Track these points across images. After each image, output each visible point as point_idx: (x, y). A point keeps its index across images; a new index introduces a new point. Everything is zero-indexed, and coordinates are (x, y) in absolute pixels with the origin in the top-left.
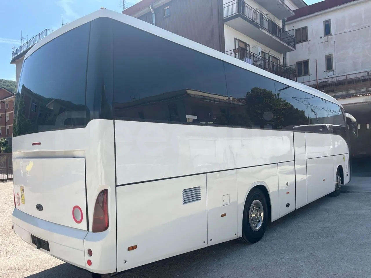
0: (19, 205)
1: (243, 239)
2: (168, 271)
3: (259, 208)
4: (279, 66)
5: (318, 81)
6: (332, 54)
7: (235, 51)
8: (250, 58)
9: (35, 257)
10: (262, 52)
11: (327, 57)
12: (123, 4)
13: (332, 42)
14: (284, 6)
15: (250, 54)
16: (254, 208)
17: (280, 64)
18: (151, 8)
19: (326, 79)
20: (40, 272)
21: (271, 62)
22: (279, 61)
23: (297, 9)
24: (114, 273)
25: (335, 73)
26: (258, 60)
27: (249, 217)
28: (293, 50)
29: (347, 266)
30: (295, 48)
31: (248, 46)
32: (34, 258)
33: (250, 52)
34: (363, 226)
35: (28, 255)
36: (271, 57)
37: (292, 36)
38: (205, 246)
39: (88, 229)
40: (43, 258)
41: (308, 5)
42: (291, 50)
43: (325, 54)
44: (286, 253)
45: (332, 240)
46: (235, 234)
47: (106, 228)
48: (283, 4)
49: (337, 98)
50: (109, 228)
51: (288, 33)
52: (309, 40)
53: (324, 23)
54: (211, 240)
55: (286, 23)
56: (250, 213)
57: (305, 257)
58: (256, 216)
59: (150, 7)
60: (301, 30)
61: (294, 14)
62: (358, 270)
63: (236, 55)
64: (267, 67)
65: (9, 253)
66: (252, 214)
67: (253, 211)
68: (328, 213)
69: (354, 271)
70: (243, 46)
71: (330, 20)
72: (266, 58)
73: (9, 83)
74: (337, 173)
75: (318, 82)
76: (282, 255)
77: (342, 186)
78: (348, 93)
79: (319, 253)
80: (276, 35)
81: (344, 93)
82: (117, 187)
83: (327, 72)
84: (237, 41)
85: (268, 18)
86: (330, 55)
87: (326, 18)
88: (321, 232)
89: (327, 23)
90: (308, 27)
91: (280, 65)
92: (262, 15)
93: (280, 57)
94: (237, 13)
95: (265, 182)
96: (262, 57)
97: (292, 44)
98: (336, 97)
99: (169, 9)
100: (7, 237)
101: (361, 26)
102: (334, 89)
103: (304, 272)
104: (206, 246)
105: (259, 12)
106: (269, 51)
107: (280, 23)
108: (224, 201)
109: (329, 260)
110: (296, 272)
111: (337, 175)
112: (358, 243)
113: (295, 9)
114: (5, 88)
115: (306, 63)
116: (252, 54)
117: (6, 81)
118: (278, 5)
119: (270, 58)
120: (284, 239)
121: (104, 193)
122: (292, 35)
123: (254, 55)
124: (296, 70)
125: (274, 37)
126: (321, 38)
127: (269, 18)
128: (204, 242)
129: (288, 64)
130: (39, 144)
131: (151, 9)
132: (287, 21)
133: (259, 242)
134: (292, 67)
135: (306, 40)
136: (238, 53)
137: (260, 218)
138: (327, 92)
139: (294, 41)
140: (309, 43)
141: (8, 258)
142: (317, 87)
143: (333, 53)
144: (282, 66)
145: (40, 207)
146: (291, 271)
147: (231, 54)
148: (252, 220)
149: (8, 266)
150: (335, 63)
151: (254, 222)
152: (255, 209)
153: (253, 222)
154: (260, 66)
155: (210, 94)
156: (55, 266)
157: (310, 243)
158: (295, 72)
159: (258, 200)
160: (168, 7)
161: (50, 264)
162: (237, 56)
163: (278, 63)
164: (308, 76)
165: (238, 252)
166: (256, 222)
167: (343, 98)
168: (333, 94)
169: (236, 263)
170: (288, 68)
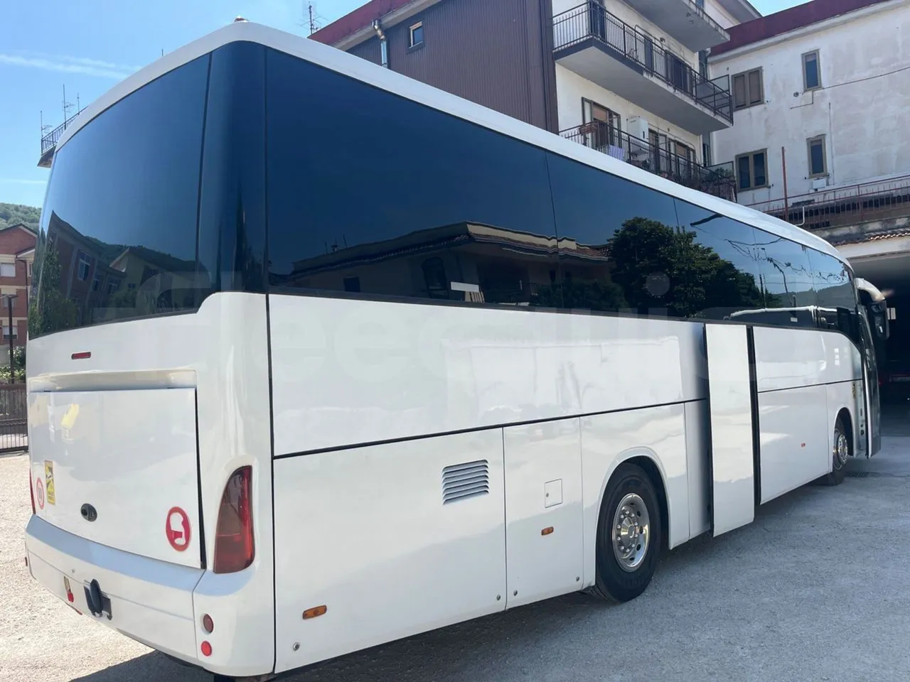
0: (42, 507)
1: (597, 590)
2: (409, 671)
3: (639, 514)
4: (692, 164)
5: (788, 200)
6: (824, 135)
7: (583, 130)
8: (620, 146)
9: (85, 638)
10: (650, 131)
11: (812, 142)
12: (311, 19)
13: (824, 106)
14: (703, 18)
15: (620, 137)
16: (624, 514)
17: (694, 159)
18: (376, 27)
19: (809, 194)
20: (94, 672)
21: (672, 156)
22: (691, 152)
23: (736, 25)
24: (269, 674)
25: (831, 181)
26: (641, 151)
27: (614, 537)
28: (728, 127)
29: (856, 659)
30: (731, 120)
31: (614, 116)
32: (81, 639)
33: (620, 131)
34: (899, 557)
35: (66, 631)
36: (672, 144)
37: (723, 91)
38: (499, 607)
39: (204, 565)
40: (103, 640)
41: (764, 16)
42: (723, 127)
43: (806, 136)
44: (706, 626)
45: (822, 592)
46: (578, 579)
47: (249, 562)
48: (701, 13)
49: (836, 242)
50: (256, 563)
51: (714, 85)
52: (765, 100)
53: (802, 57)
54: (516, 593)
55: (709, 60)
56: (616, 525)
57: (752, 635)
58: (630, 533)
59: (375, 25)
60: (747, 75)
61: (728, 37)
62: (883, 668)
63: (585, 139)
64: (663, 166)
65: (23, 627)
66: (620, 530)
67: (624, 522)
68: (813, 526)
69: (875, 670)
70: (602, 116)
71: (818, 50)
72: (661, 146)
73: (36, 214)
74: (836, 427)
75: (788, 203)
76: (696, 631)
77: (848, 461)
78: (862, 229)
79: (787, 627)
80: (684, 90)
81: (853, 229)
82: (274, 461)
83: (812, 180)
84: (587, 105)
85: (665, 48)
86: (819, 138)
87: (807, 46)
88: (795, 575)
89: (810, 59)
90: (764, 68)
91: (695, 163)
92: (651, 41)
93: (696, 143)
94: (587, 36)
95: (652, 450)
96: (651, 143)
97: (726, 110)
98: (834, 241)
99: (421, 29)
100: (20, 587)
101: (895, 64)
102: (827, 220)
103: (749, 672)
104: (503, 609)
105: (643, 33)
106: (669, 130)
107: (693, 61)
108: (547, 495)
109: (813, 644)
110: (728, 674)
111: (835, 432)
112: (885, 600)
113: (732, 26)
114: (27, 228)
115: (760, 157)
116: (627, 136)
117: (29, 208)
118: (688, 15)
119: (669, 145)
120: (701, 591)
121: (243, 475)
122: (725, 88)
123: (629, 139)
124: (735, 175)
125: (679, 95)
126: (796, 94)
127: (667, 49)
128: (499, 598)
129: (716, 160)
130: (87, 355)
131: (376, 30)
132: (711, 55)
133: (639, 600)
134: (725, 167)
135: (759, 101)
136: (590, 134)
137: (641, 539)
138: (811, 227)
139: (730, 104)
140: (765, 108)
141: (20, 639)
142: (787, 217)
143: (826, 131)
144: (699, 166)
145: (89, 512)
146: (716, 671)
147: (573, 137)
148: (621, 543)
149: (18, 659)
150: (833, 157)
151: (625, 549)
152: (629, 515)
153: (623, 548)
154: (644, 166)
155: (512, 232)
156: (132, 658)
157: (766, 600)
158: (732, 179)
159: (634, 495)
160: (419, 24)
161: (120, 653)
162: (589, 141)
163: (689, 157)
164: (766, 189)
165: (586, 622)
166: (630, 548)
167: (851, 243)
168: (827, 234)
169: (579, 651)
170: (714, 169)
